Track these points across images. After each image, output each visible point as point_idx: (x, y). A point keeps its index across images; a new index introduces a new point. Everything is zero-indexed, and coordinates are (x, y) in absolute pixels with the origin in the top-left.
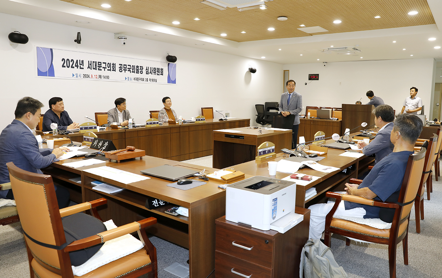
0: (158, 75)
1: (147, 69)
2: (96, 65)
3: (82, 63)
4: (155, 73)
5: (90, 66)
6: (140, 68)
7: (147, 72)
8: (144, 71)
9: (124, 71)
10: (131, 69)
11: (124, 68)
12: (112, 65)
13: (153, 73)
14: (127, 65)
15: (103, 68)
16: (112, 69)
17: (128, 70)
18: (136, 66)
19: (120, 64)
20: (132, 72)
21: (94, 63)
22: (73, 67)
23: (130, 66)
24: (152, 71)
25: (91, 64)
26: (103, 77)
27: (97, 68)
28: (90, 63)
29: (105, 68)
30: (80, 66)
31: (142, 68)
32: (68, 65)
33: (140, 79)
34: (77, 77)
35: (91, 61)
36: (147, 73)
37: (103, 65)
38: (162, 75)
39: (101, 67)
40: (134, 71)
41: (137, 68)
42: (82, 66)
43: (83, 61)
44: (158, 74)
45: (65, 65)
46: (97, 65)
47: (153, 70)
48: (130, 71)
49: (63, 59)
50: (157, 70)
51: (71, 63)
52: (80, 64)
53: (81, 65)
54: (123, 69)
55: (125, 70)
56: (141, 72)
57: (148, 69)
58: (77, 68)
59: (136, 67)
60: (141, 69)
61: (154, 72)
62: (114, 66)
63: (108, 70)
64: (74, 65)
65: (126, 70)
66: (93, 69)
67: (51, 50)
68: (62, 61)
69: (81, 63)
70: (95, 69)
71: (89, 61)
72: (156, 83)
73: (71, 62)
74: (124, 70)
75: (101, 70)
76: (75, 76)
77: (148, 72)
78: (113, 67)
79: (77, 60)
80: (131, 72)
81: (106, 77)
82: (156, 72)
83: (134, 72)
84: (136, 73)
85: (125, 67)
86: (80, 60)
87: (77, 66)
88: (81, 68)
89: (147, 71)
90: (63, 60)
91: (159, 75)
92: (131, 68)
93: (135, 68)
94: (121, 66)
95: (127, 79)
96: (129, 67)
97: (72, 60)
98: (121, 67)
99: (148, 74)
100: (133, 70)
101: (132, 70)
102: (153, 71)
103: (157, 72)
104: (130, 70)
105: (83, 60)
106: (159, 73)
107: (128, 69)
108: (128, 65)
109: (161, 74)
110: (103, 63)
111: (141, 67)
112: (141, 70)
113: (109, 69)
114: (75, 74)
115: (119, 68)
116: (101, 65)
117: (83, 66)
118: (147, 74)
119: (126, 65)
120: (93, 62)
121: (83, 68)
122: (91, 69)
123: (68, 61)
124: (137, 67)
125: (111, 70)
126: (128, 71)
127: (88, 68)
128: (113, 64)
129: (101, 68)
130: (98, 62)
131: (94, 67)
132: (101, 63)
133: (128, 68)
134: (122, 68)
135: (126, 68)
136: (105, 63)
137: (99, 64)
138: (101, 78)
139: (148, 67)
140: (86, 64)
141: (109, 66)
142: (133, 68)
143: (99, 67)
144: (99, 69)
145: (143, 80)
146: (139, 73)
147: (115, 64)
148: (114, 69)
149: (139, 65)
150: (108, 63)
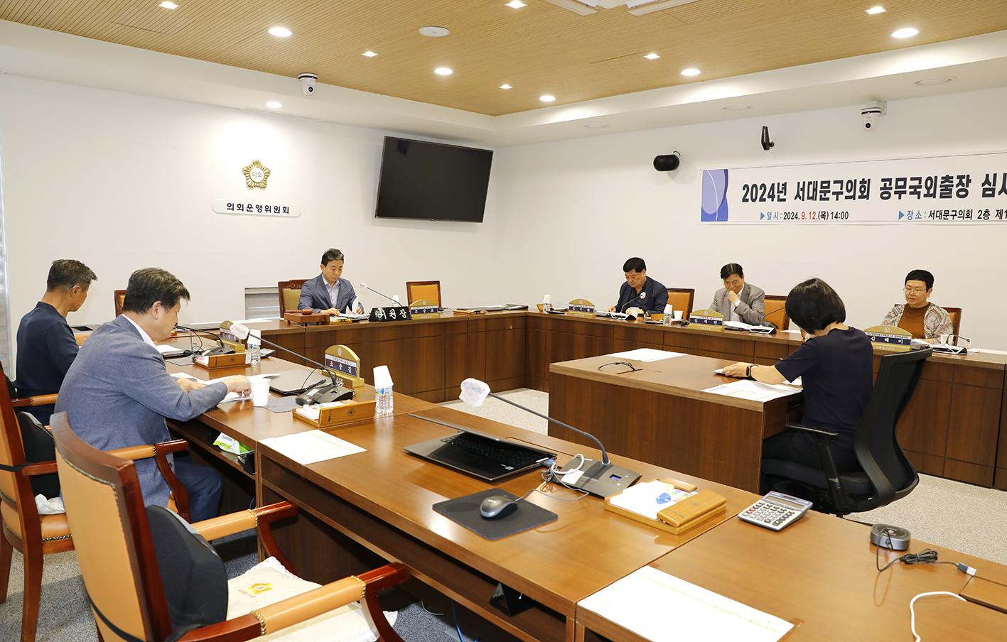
1: (987, 182)
2: (815, 190)
3: (782, 188)
5: (801, 193)
6: (956, 181)
7: (985, 190)
8: (975, 188)
9: (895, 197)
10: (920, 187)
11: (897, 187)
12: (858, 185)
14: (908, 180)
15: (834, 193)
16: (858, 193)
17: (907, 190)
18: (942, 178)
19: (883, 180)
20: (925, 196)
21: (811, 186)
22: (765, 200)
23: (919, 179)
25: (803, 189)
26: (830, 215)
27: (819, 195)
28: (801, 186)
29: (837, 194)
30: (779, 196)
31: (964, 181)
32: (754, 197)
33: (954, 213)
34: (769, 218)
35: (804, 183)
36: (988, 193)
37: (835, 188)
39: (829, 192)
40: (932, 191)
41: (947, 183)
42: (782, 196)
43: (785, 185)
45: (749, 197)
46: (819, 189)
48: (919, 193)
49: (746, 186)
51: (760, 192)
52: (779, 192)
53: (782, 192)
54: (892, 192)
55: (900, 194)
56: (962, 193)
57: (991, 180)
58: (772, 200)
59: (939, 180)
60: (961, 183)
62: (866, 185)
63: (847, 197)
64: (765, 196)
65: (905, 192)
66: (809, 198)
67: (726, 171)
68: (744, 189)
69: (780, 189)
70: (813, 198)
71: (799, 183)
73: (761, 189)
74: (896, 193)
75: (828, 199)
76: (766, 217)
77: (993, 190)
78: (863, 189)
79: (773, 185)
80: (922, 195)
81: (839, 216)
83: (934, 195)
84: (942, 197)
85: (901, 183)
86: (779, 184)
87: (772, 197)
88: (779, 200)
89: (987, 186)
90: (746, 188)
92: (923, 184)
93: (939, 183)
94: (888, 183)
95: (905, 218)
97: (763, 186)
98: (888, 186)
99: (993, 195)
100: (928, 189)
101: (923, 191)
104: (918, 190)
105: (786, 183)
107: (913, 190)
108: (912, 179)
110: (835, 182)
111: (960, 177)
112: (960, 187)
113: (851, 194)
114: (765, 214)
115: (881, 189)
116: (828, 187)
117: (785, 195)
118: (984, 195)
119: (905, 180)
120: (810, 183)
121: (784, 200)
122: (803, 200)
123: (754, 188)
124: (947, 178)
125: (857, 197)
126: (911, 193)
127: (796, 198)
128: (863, 182)
129: (828, 195)
130: (822, 182)
131: (811, 195)
132: (828, 182)
133: (911, 187)
134: (891, 189)
135: (904, 187)
136: (841, 182)
137: (824, 185)
138: (826, 217)
139: (995, 175)
140: (792, 191)
141: (849, 188)
142: (929, 185)
143: (823, 194)
144: (823, 197)
145: (965, 216)
146: (951, 197)
147: (869, 180)
148: (865, 194)
149: (954, 174)
150: (850, 181)
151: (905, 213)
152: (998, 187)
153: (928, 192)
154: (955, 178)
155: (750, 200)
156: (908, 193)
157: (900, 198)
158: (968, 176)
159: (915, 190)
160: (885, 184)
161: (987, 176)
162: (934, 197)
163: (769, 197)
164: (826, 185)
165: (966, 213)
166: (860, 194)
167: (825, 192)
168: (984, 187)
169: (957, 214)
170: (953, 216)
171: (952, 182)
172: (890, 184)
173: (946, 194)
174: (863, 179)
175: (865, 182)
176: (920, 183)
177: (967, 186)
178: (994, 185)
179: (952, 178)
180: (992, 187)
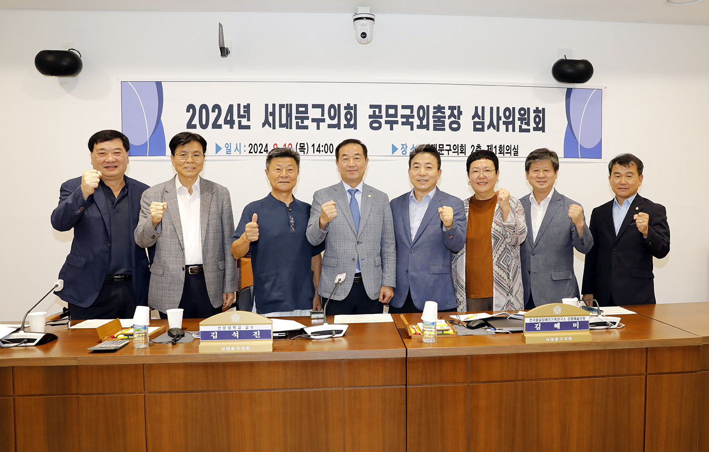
0: (521, 130)
1: (476, 115)
2: (289, 115)
3: (244, 112)
4: (510, 127)
5: (270, 119)
6: (448, 112)
7: (475, 123)
8: (466, 121)
9: (386, 127)
10: (413, 117)
11: (388, 115)
12: (343, 112)
13: (502, 127)
14: (399, 108)
15: (313, 120)
16: (344, 121)
17: (400, 120)
18: (435, 108)
19: (372, 107)
20: (419, 127)
21: (284, 110)
22: (220, 127)
23: (411, 107)
24: (499, 118)
25: (273, 114)
26: (311, 148)
27: (294, 121)
28: (270, 110)
29: (318, 121)
30: (240, 122)
31: (456, 112)
32: (204, 123)
33: (448, 148)
34: (229, 152)
35: (274, 105)
36: (478, 127)
37: (315, 113)
38: (543, 129)
39: (307, 118)
40: (425, 122)
41: (439, 114)
42: (244, 122)
43: (247, 107)
44: (524, 127)
45: (196, 121)
46: (294, 114)
47: (501, 114)
48: (411, 124)
49: (191, 107)
50: (517, 116)
51: (213, 116)
52: (239, 116)
53: (244, 117)
54: (383, 121)
55: (392, 124)
56: (455, 126)
57: (480, 113)
58: (232, 127)
59: (431, 110)
60: (452, 115)
61: (504, 123)
62: (352, 111)
63: (330, 126)
64: (221, 121)
65: (397, 122)
66: (281, 126)
67: (159, 85)
68: (188, 111)
69: (242, 113)
70: (288, 125)
71: (267, 106)
72: (516, 159)
73: (213, 111)
74: (387, 122)
75: (306, 127)
76: (223, 151)
77: (482, 124)
78: (349, 116)
79: (231, 107)
80: (415, 127)
81: (322, 148)
82: (513, 123)
83: (427, 127)
84: (435, 129)
85: (392, 111)
86: (239, 105)
87: (231, 123)
88: (241, 127)
89: (476, 119)
90: (191, 110)
91: (528, 131)
92: (415, 113)
93: (431, 114)
94: (377, 110)
95: (399, 151)
96: (407, 112)
97: (217, 107)
98: (377, 113)
99: (482, 130)
100: (421, 119)
101: (416, 122)
102: (503, 119)
103: (518, 123)
104: (411, 120)
105: (249, 105)
106: (528, 124)
107: (404, 120)
108: (404, 107)
109: (535, 129)
110: (314, 106)
111: (452, 108)
112: (452, 119)
113: (335, 122)
114: (222, 145)
115: (370, 117)
116: (306, 112)
117: (249, 120)
118: (475, 129)
119: (395, 107)
120: (281, 106)
121: (248, 127)
122: (274, 128)
123: (204, 110)
124: (439, 109)
125: (342, 126)
126: (403, 124)
127: (264, 125)
128: (348, 107)
129: (306, 123)
130: (298, 106)
131: (284, 122)
132: (306, 106)
133: (403, 116)
134: (381, 117)
135: (395, 115)
136: (321, 106)
137: (301, 109)
138: (306, 151)
139: (483, 108)
140: (257, 115)
141: (332, 114)
142: (421, 115)
143: (300, 121)
144: (300, 124)
145: (460, 151)
146: (444, 130)
147: (355, 105)
148: (352, 122)
149: (446, 104)
150: (332, 106)
151: (399, 147)
152: (487, 122)
153: (421, 122)
154: (447, 108)
155: (198, 126)
156: (400, 123)
157: (392, 129)
158: (459, 107)
159: (408, 120)
160: (374, 112)
161: (476, 108)
162: (428, 129)
163: (226, 122)
164: (303, 109)
165: (459, 148)
166: (346, 123)
167: (303, 119)
168: (474, 120)
169: (452, 148)
170: (448, 150)
171: (444, 113)
172: (380, 112)
173: (440, 126)
174: (348, 104)
175: (351, 108)
176: (412, 112)
177: (459, 119)
178: (483, 119)
179: (444, 108)
180: (481, 120)
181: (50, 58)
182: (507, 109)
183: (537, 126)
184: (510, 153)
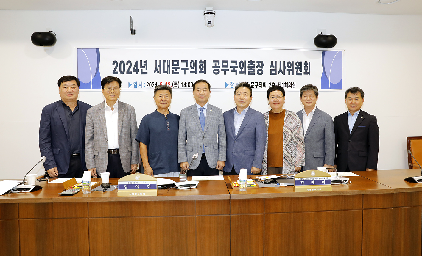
0: (297, 74)
1: (272, 66)
2: (169, 66)
3: (144, 65)
4: (291, 72)
5: (158, 68)
6: (256, 64)
7: (272, 70)
8: (267, 69)
9: (222, 73)
10: (237, 67)
11: (223, 66)
12: (198, 65)
13: (287, 72)
14: (229, 62)
15: (182, 69)
16: (198, 70)
17: (230, 69)
18: (249, 62)
19: (214, 61)
20: (240, 73)
21: (166, 64)
22: (131, 73)
23: (236, 62)
24: (285, 68)
25: (160, 66)
26: (181, 85)
27: (171, 70)
28: (158, 63)
29: (185, 70)
30: (142, 70)
31: (261, 64)
32: (122, 71)
33: (256, 84)
34: (136, 87)
35: (160, 61)
36: (273, 72)
37: (183, 65)
38: (309, 73)
39: (179, 68)
40: (243, 70)
41: (251, 65)
42: (144, 70)
43: (146, 62)
44: (299, 72)
45: (117, 70)
46: (171, 66)
47: (286, 65)
48: (236, 71)
49: (115, 62)
50: (295, 66)
51: (127, 67)
52: (141, 67)
53: (144, 67)
54: (220, 69)
55: (225, 71)
56: (260, 72)
57: (274, 65)
58: (137, 73)
59: (247, 63)
60: (258, 66)
61: (288, 70)
62: (203, 64)
63: (191, 72)
64: (131, 70)
65: (228, 70)
66: (164, 72)
67: (98, 50)
68: (113, 64)
70: (168, 72)
71: (156, 61)
72: (294, 90)
73: (127, 64)
74: (222, 70)
75: (178, 73)
76: (133, 86)
77: (276, 71)
78: (201, 67)
79: (137, 62)
80: (238, 72)
81: (187, 85)
82: (292, 70)
83: (245, 73)
84: (249, 74)
85: (225, 64)
86: (141, 61)
87: (136, 71)
88: (142, 73)
89: (272, 68)
90: (115, 64)
91: (301, 74)
92: (238, 65)
93: (247, 65)
94: (217, 63)
95: (229, 86)
96: (234, 64)
97: (129, 62)
98: (217, 65)
99: (275, 74)
100: (241, 68)
101: (239, 70)
102: (287, 68)
103: (295, 70)
104: (235, 69)
106: (301, 70)
107: (232, 69)
108: (232, 62)
109: (305, 73)
110: (183, 61)
111: (258, 62)
112: (259, 68)
113: (194, 70)
114: (132, 83)
115: (213, 67)
116: (178, 65)
117: (147, 69)
118: (272, 74)
119: (227, 62)
120: (164, 61)
121: (146, 73)
122: (160, 73)
123: (122, 64)
124: (251, 62)
125: (198, 72)
126: (232, 71)
127: (155, 72)
128: (201, 62)
129: (178, 70)
130: (174, 61)
131: (166, 70)
132: (178, 61)
133: (231, 67)
134: (219, 67)
135: (227, 66)
136: (187, 62)
137: (175, 63)
138: (178, 86)
139: (276, 62)
140: (151, 67)
141: (192, 66)
142: (241, 66)
143: (174, 70)
144: (175, 71)
145: (263, 86)
146: (254, 74)
147: (205, 61)
148: (203, 70)
149: (255, 60)
150: (192, 61)
151: (229, 84)
152: (278, 69)
153: (242, 70)
154: (256, 62)
155: (119, 72)
156: (230, 70)
157: (225, 74)
158: (262, 61)
159: (234, 69)
160: (216, 64)
161: (272, 62)
162: (245, 74)
163: (134, 70)
164: (176, 63)
165: (263, 84)
166: (200, 71)
167: (176, 68)
168: (271, 69)
169: (258, 84)
170: (256, 85)
171: (254, 65)
172: (219, 64)
173: (251, 72)
174: (201, 60)
175: (203, 62)
176: (236, 64)
177: (262, 68)
178: (276, 68)
179: (254, 62)
181: (39, 36)
182: (289, 62)
183: (306, 71)
184: (291, 87)
